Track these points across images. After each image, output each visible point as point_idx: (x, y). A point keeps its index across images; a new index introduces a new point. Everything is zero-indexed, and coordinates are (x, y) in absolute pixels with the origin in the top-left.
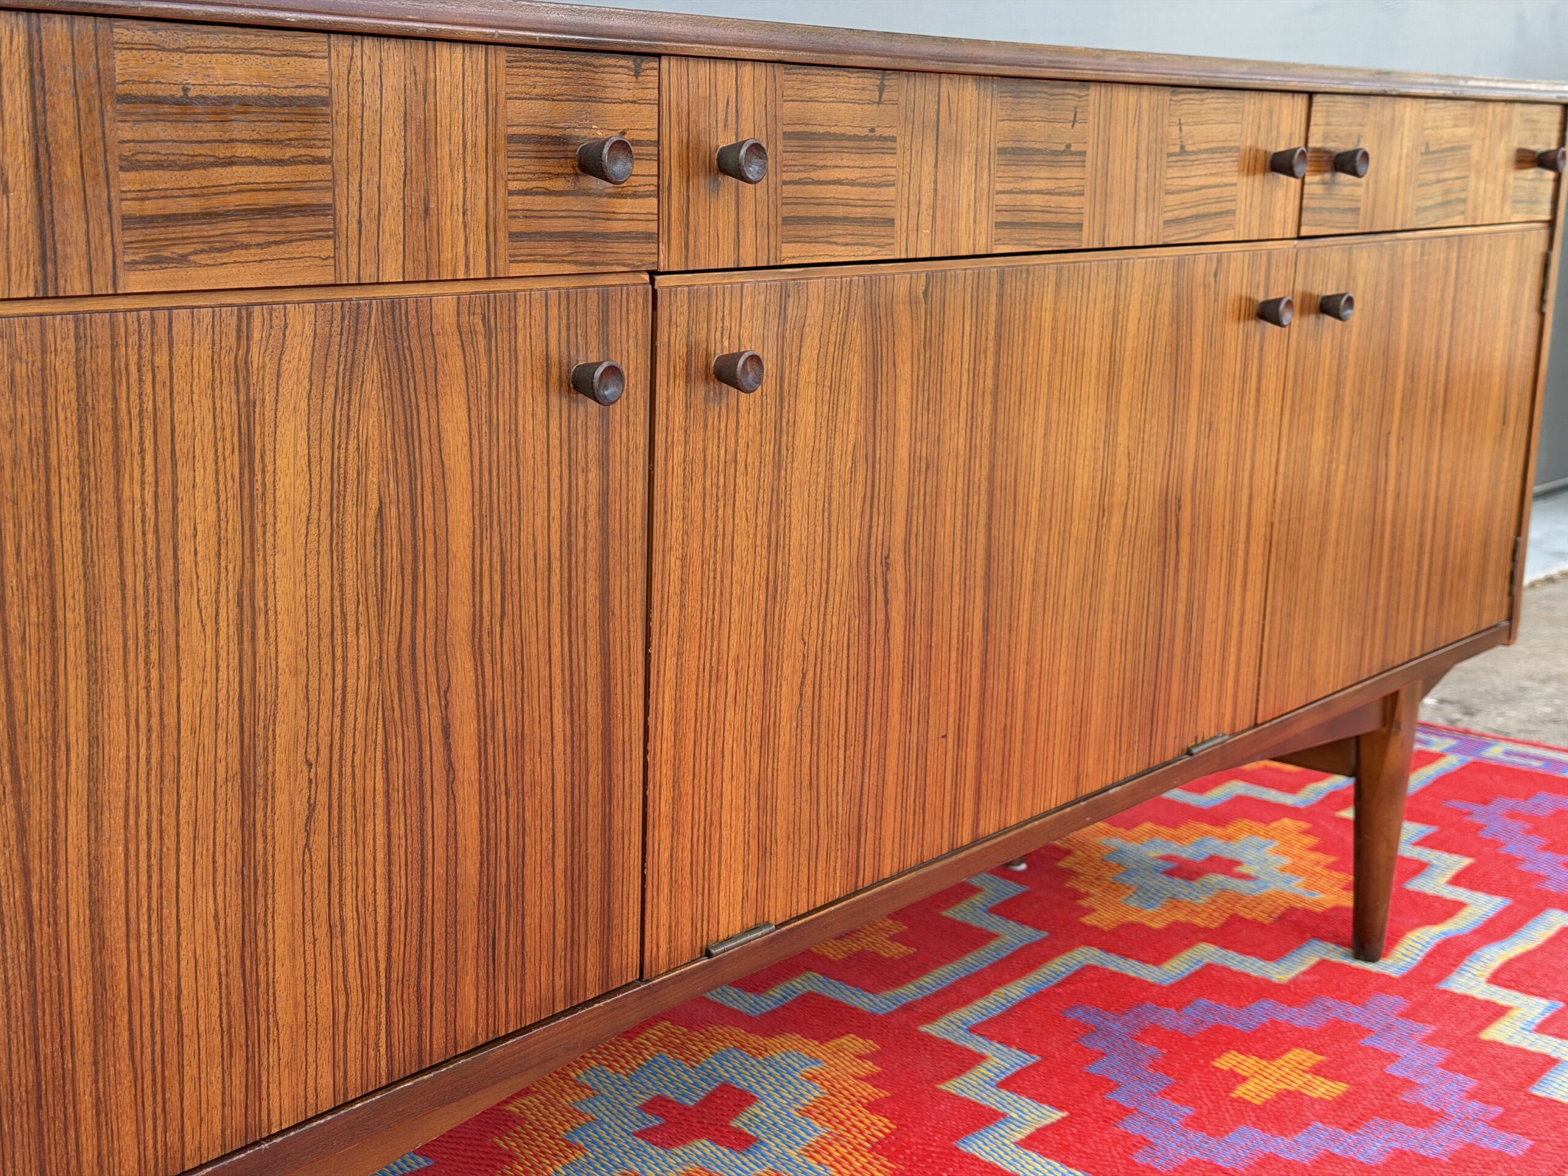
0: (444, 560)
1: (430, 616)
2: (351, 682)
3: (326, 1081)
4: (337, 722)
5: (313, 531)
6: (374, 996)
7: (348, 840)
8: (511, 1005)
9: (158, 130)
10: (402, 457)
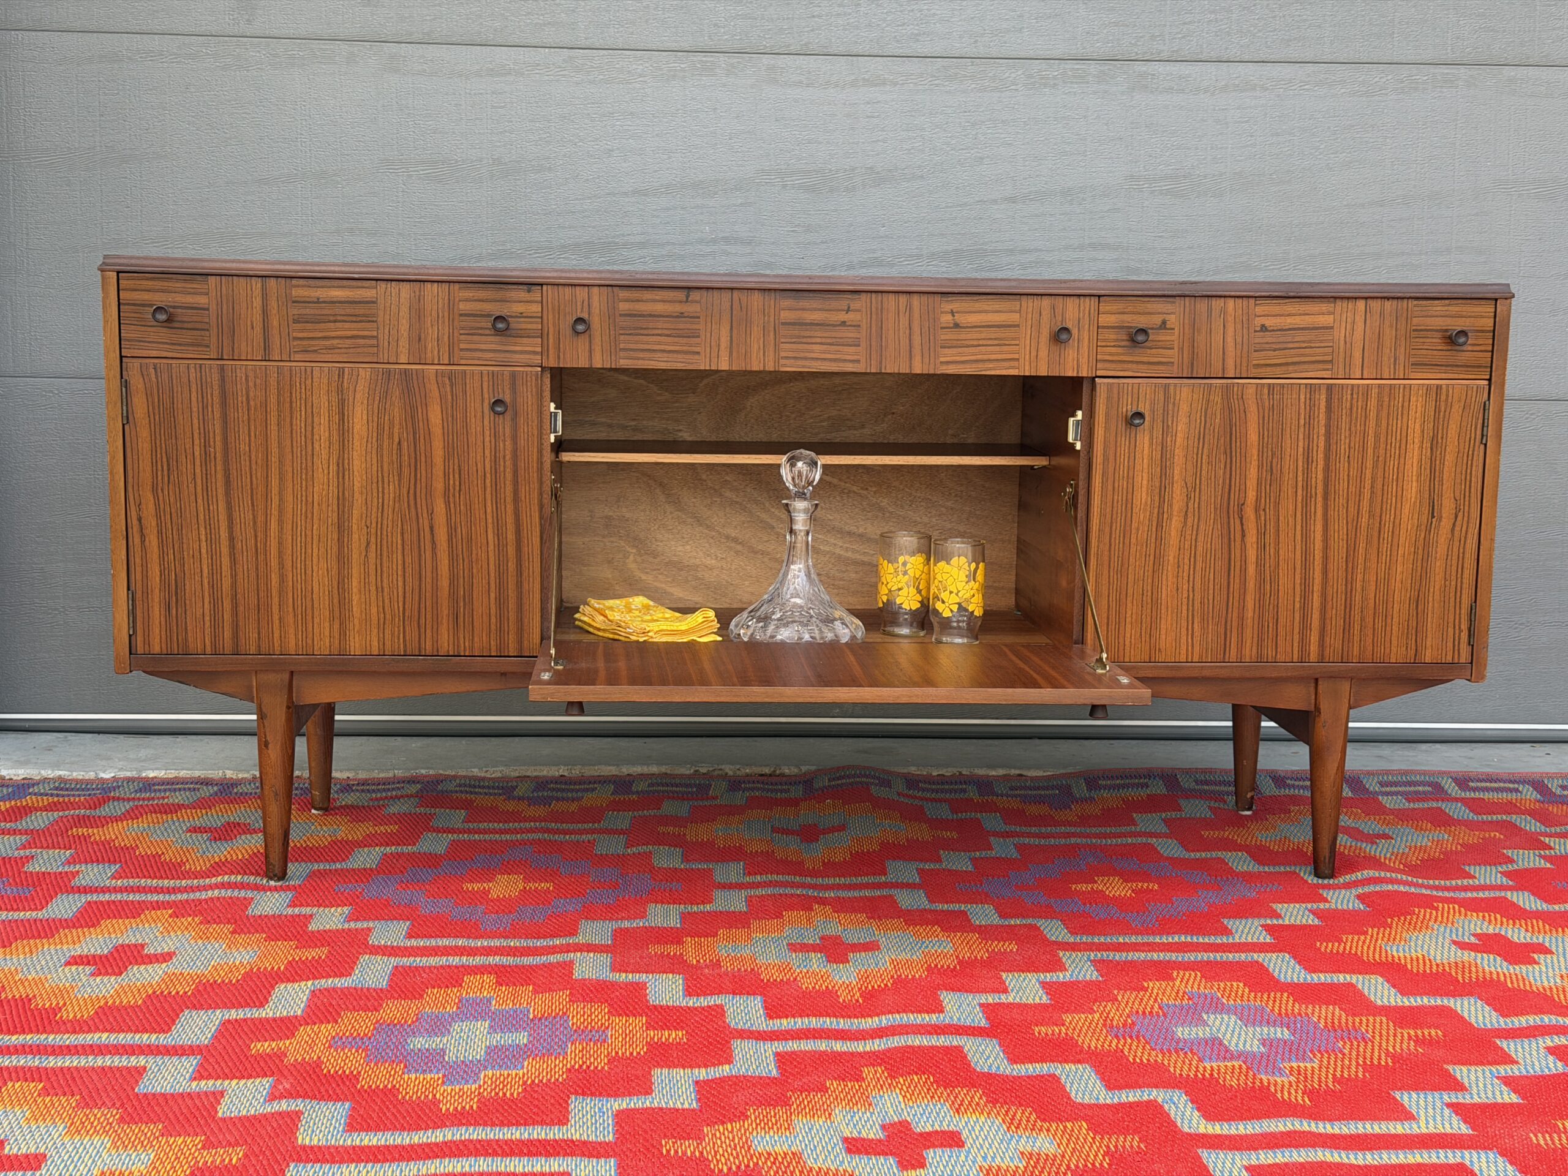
0: (430, 465)
1: (424, 485)
2: (386, 502)
3: (375, 643)
4: (380, 514)
5: (369, 445)
6: (397, 619)
7: (385, 558)
8: (467, 644)
9: (308, 311)
10: (410, 425)
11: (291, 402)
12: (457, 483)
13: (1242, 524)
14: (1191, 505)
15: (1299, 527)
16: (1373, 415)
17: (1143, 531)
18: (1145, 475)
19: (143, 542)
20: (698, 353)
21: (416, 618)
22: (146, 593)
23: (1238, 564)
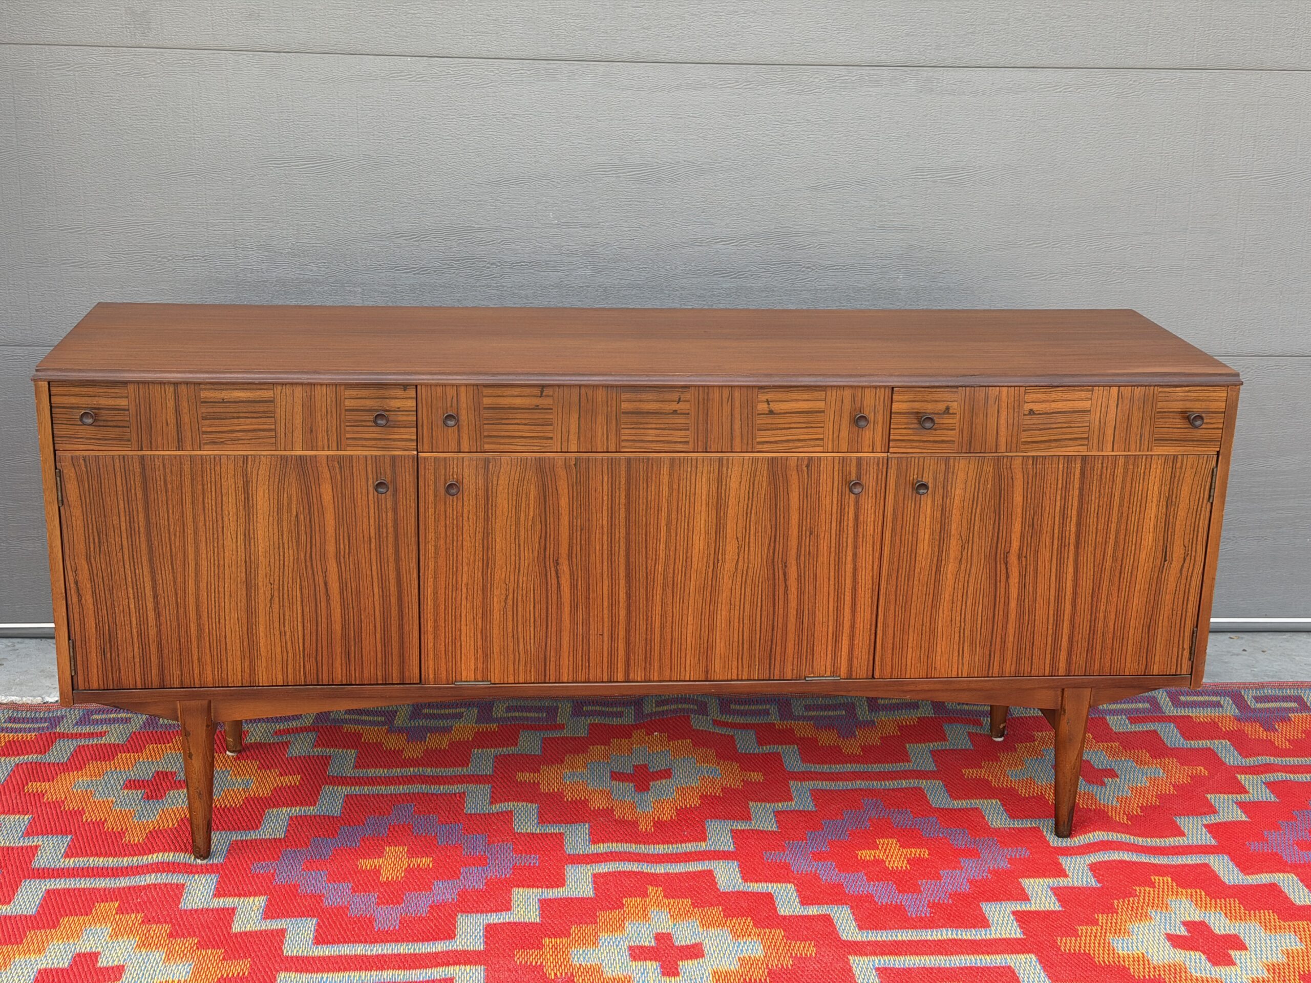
0: (324, 533)
1: (318, 549)
2: (286, 563)
3: (280, 676)
4: (281, 574)
5: (271, 518)
6: (298, 657)
7: (286, 608)
8: (357, 675)
9: (215, 410)
10: (305, 501)
11: (203, 485)
12: (347, 547)
13: (1007, 569)
14: (965, 553)
15: (1054, 570)
16: (1119, 480)
17: (924, 575)
18: (927, 531)
19: (80, 601)
20: (551, 438)
21: (314, 655)
22: (84, 641)
23: (1002, 600)
